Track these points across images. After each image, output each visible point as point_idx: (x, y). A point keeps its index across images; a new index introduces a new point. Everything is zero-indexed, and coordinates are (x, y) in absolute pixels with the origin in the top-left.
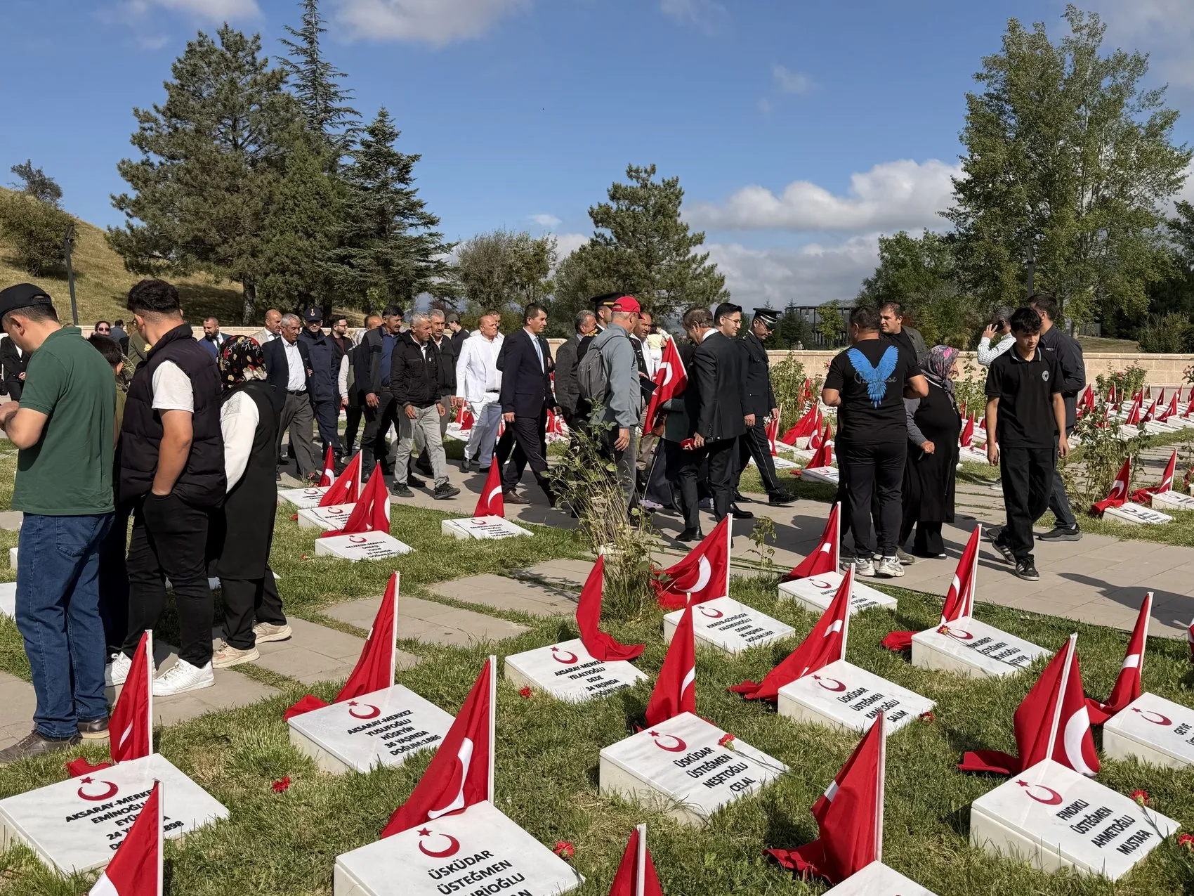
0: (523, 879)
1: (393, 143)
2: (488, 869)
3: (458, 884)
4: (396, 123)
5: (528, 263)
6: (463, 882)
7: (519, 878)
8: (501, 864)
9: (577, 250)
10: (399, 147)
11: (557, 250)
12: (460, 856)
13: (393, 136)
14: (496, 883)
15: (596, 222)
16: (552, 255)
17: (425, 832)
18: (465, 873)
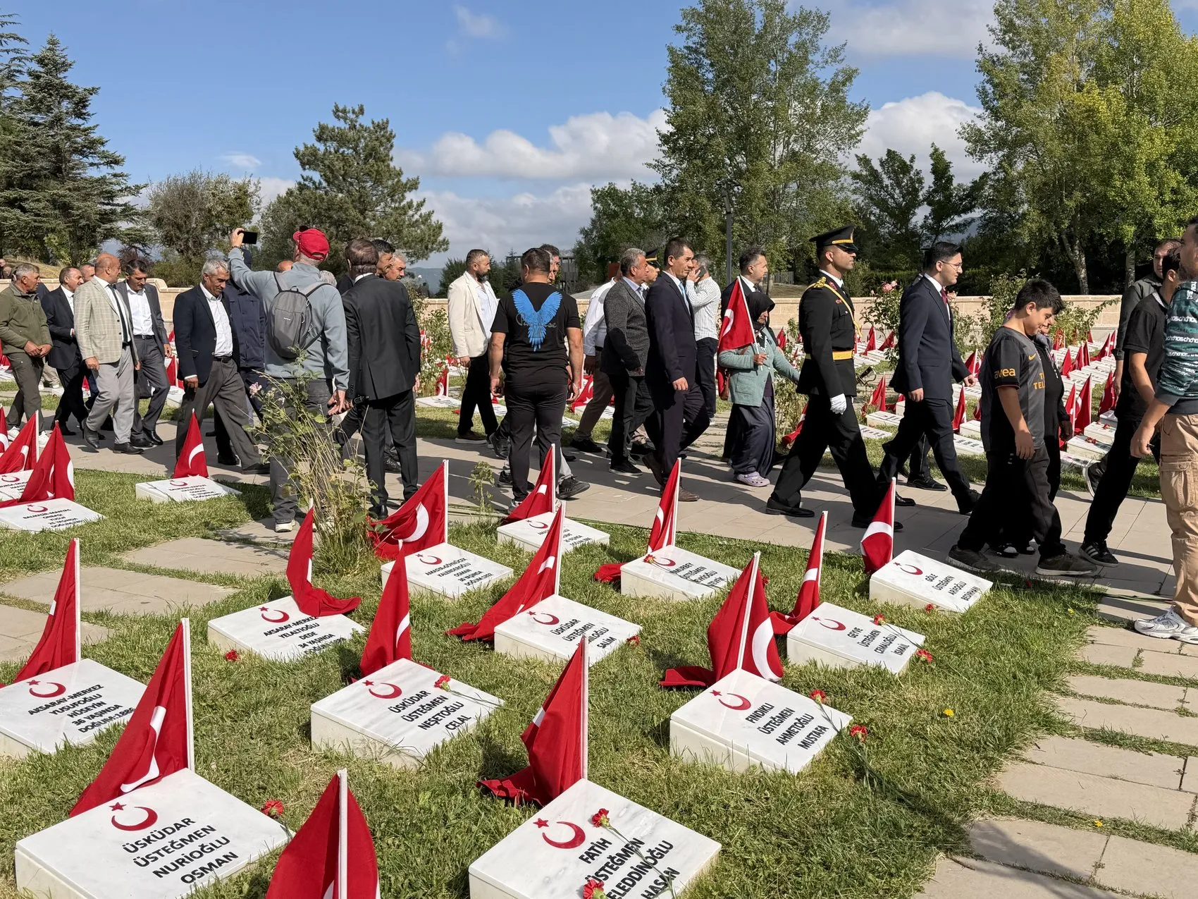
0: (228, 841)
1: (66, 74)
2: (190, 836)
3: (156, 855)
4: (67, 51)
5: (229, 207)
6: (162, 852)
7: (224, 841)
8: (204, 830)
9: (283, 194)
10: (70, 78)
11: (261, 193)
12: (157, 827)
13: (65, 66)
14: (199, 849)
15: (303, 165)
16: (255, 198)
17: (118, 807)
18: (165, 842)
